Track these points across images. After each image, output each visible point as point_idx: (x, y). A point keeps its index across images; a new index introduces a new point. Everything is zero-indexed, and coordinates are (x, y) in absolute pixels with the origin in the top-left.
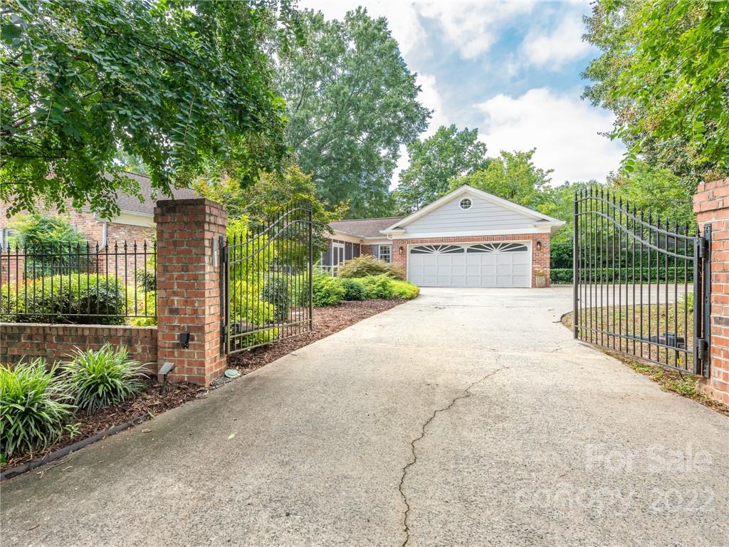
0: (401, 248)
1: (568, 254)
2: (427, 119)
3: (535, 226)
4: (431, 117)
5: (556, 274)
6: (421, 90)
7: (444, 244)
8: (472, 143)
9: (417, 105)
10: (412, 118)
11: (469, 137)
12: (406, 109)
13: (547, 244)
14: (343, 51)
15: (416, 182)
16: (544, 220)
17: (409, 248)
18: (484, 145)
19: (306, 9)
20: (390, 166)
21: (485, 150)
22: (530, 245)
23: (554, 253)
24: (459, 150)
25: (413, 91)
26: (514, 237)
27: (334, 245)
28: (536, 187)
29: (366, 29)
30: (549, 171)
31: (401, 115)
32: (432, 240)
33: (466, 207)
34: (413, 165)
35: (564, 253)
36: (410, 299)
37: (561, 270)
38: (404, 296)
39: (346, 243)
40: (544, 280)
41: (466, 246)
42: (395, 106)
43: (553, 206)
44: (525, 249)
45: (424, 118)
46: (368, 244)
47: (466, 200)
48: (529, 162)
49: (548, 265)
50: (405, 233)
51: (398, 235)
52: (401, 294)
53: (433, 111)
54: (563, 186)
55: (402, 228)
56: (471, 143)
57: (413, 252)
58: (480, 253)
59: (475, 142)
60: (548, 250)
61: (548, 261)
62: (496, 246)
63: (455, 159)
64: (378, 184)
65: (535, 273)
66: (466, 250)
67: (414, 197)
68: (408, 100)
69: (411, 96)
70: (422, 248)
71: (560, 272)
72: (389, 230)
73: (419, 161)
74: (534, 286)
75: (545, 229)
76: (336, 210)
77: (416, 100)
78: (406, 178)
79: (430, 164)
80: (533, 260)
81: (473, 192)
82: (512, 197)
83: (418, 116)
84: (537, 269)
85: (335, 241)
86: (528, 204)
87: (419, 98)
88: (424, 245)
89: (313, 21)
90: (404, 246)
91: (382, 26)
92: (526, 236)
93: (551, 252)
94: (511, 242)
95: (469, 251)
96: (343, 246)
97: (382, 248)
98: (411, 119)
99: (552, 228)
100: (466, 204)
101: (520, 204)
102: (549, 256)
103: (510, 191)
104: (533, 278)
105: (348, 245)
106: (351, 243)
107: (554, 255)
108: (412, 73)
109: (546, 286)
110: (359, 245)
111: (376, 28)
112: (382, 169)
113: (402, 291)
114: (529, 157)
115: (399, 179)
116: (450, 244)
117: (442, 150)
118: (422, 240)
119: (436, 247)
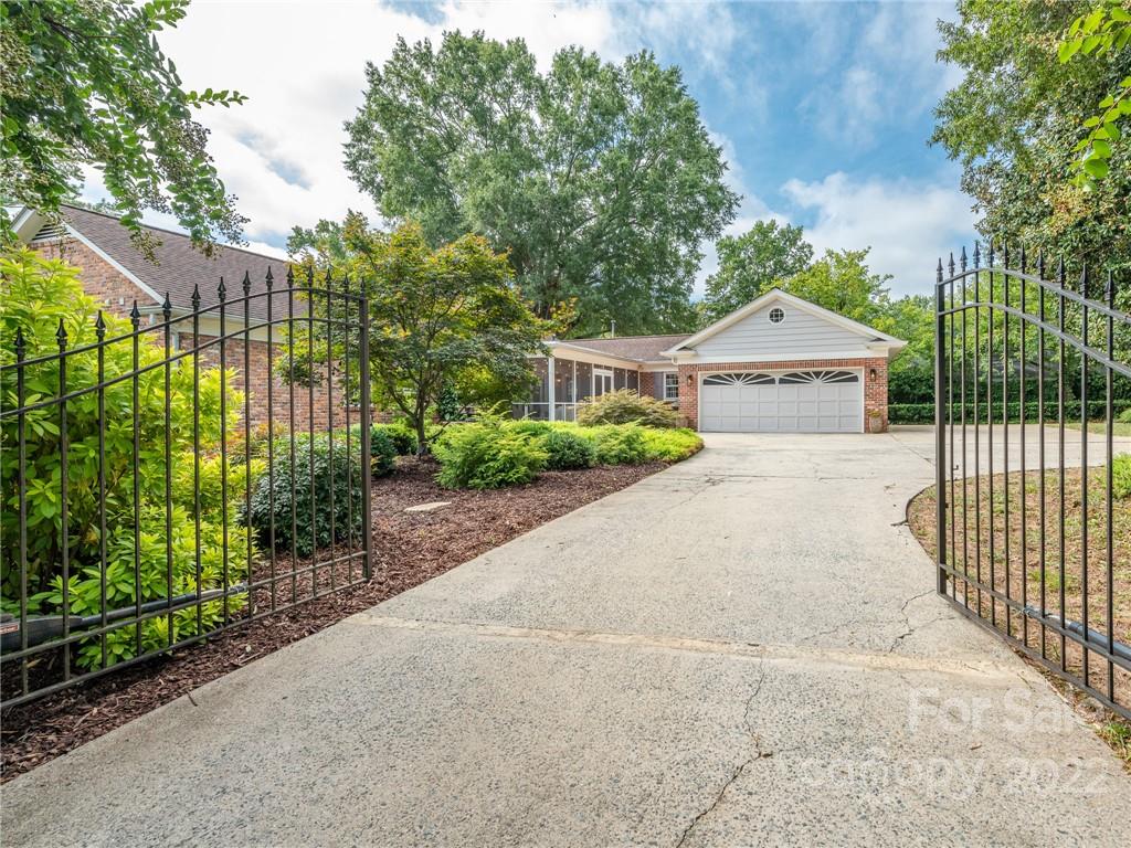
0: (690, 377)
1: (910, 386)
2: (734, 206)
3: (868, 348)
4: (739, 206)
5: (896, 410)
6: (727, 168)
7: (747, 371)
8: (795, 243)
9: (721, 188)
10: (715, 204)
11: (792, 236)
12: (707, 192)
13: (884, 372)
14: (622, 108)
15: (727, 291)
16: (879, 339)
17: (701, 376)
18: (810, 246)
19: (572, 48)
20: (690, 269)
21: (812, 254)
22: (862, 374)
23: (893, 384)
24: (781, 251)
25: (716, 169)
26: (840, 362)
27: (595, 372)
28: (870, 296)
29: (652, 79)
30: (887, 277)
31: (701, 199)
32: (731, 366)
33: (777, 321)
34: (724, 270)
35: (905, 383)
36: (676, 462)
37: (902, 406)
38: (666, 458)
39: (616, 369)
40: (880, 422)
41: (777, 374)
42: (691, 187)
43: (891, 321)
44: (855, 379)
45: (730, 206)
46: (649, 371)
47: (777, 310)
48: (861, 264)
49: (886, 400)
50: (696, 355)
51: (685, 359)
52: (663, 454)
53: (742, 197)
54: (902, 301)
55: (690, 349)
56: (793, 243)
57: (706, 382)
58: (796, 385)
59: (799, 243)
60: (885, 381)
61: (886, 396)
62: (817, 374)
63: (775, 264)
64: (675, 291)
65: (868, 413)
66: (777, 381)
67: (724, 310)
68: (710, 181)
69: (715, 176)
70: (721, 377)
71: (900, 409)
72: (673, 352)
73: (731, 264)
74: (867, 430)
75: (881, 352)
76: (555, 315)
77: (721, 181)
78: (715, 286)
79: (744, 268)
80: (866, 395)
81: (789, 301)
82: (841, 309)
83: (722, 203)
84: (871, 408)
85: (597, 366)
86: (861, 319)
87: (725, 179)
88: (721, 372)
89: (582, 65)
90: (694, 374)
91: (674, 78)
92: (856, 362)
93: (889, 382)
94: (837, 369)
95: (782, 381)
96: (611, 374)
97: (668, 377)
98: (714, 206)
99: (890, 351)
100: (777, 316)
101: (850, 318)
102: (886, 388)
103: (838, 301)
104: (866, 419)
105: (619, 372)
106: (623, 370)
107: (893, 387)
108: (717, 146)
109: (883, 430)
110: (636, 372)
111: (666, 79)
112: (681, 272)
113: (664, 449)
114: (861, 257)
115: (705, 286)
116: (756, 372)
117: (759, 251)
118: (719, 366)
119: (738, 376)
